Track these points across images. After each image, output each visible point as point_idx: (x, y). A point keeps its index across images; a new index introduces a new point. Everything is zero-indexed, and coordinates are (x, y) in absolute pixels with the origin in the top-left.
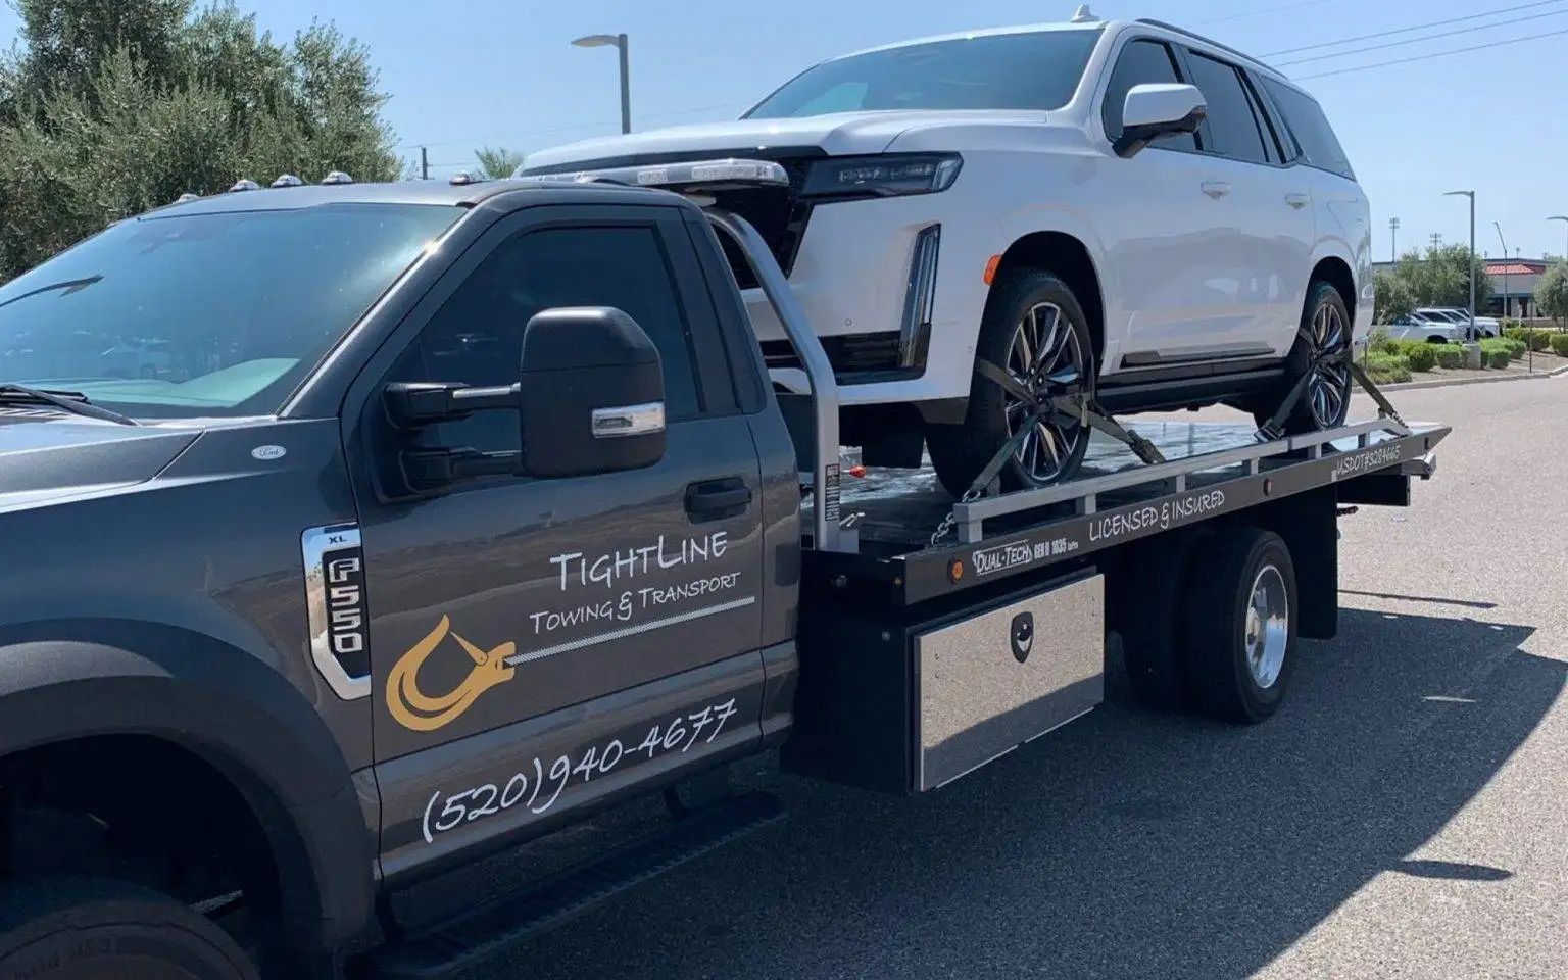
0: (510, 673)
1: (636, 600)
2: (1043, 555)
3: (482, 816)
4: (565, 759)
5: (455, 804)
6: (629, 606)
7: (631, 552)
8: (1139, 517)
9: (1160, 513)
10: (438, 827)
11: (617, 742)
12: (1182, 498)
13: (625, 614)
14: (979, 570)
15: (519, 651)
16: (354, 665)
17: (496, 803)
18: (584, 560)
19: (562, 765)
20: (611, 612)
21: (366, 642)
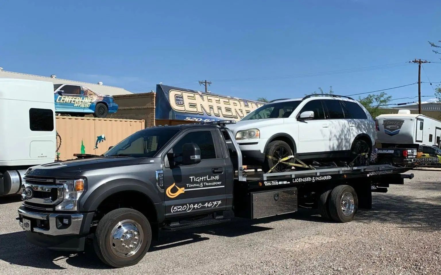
0: (184, 192)
1: (203, 184)
2: (281, 184)
3: (180, 211)
4: (192, 205)
5: (176, 208)
6: (202, 185)
7: (202, 177)
8: (307, 179)
9: (312, 179)
10: (173, 211)
11: (200, 204)
12: (318, 177)
13: (202, 186)
14: (266, 185)
15: (185, 189)
16: (162, 188)
17: (182, 209)
18: (195, 178)
19: (191, 206)
20: (199, 186)
21: (164, 185)
